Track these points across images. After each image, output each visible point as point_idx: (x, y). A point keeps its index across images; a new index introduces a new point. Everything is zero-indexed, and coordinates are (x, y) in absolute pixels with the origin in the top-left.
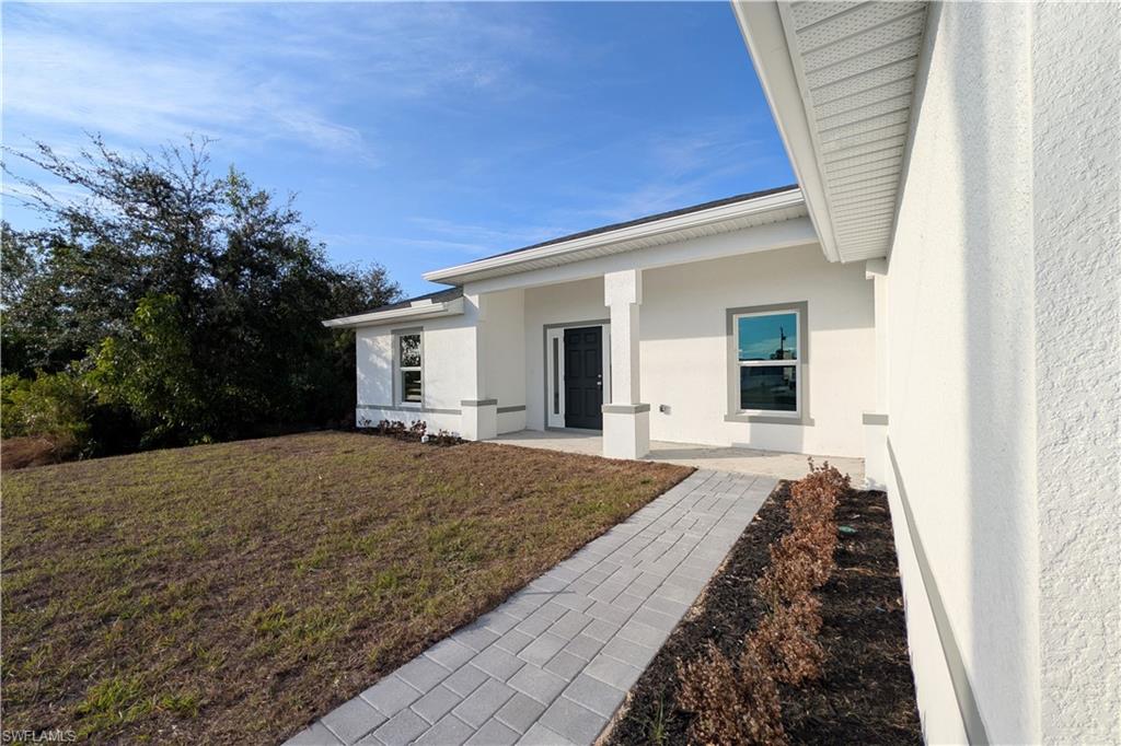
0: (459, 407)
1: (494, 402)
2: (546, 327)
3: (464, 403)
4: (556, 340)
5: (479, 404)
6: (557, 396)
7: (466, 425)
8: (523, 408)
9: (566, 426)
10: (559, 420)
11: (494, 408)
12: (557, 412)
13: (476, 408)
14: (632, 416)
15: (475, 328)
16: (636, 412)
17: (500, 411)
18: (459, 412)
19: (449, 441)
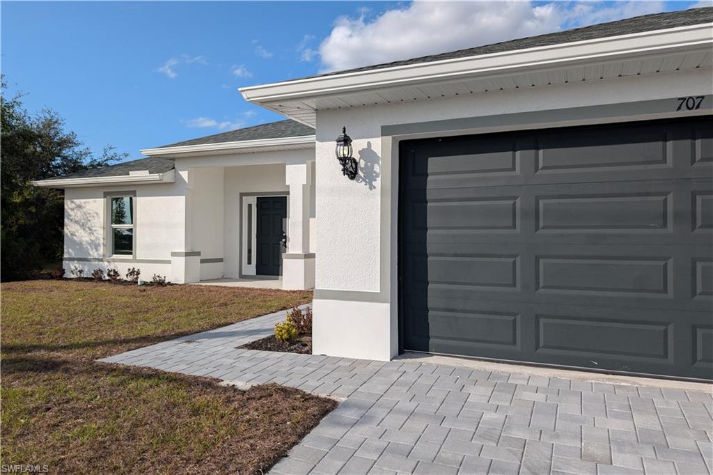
0: (169, 258)
1: (198, 254)
2: (242, 195)
3: (174, 254)
4: (250, 206)
5: (187, 254)
6: (250, 251)
7: (176, 272)
8: (221, 260)
9: (257, 274)
10: (251, 269)
11: (198, 259)
12: (249, 263)
13: (183, 259)
14: (302, 261)
15: (184, 197)
16: (305, 258)
17: (203, 261)
18: (169, 262)
19: (160, 283)
